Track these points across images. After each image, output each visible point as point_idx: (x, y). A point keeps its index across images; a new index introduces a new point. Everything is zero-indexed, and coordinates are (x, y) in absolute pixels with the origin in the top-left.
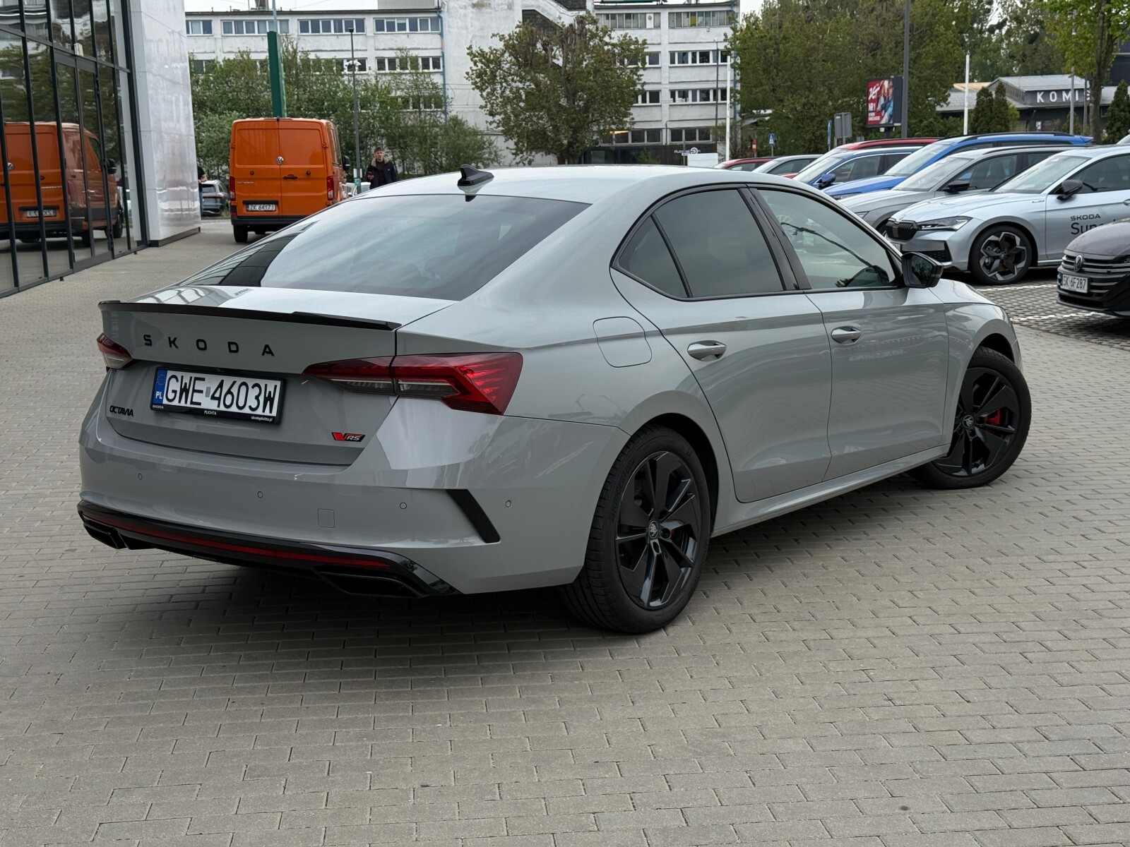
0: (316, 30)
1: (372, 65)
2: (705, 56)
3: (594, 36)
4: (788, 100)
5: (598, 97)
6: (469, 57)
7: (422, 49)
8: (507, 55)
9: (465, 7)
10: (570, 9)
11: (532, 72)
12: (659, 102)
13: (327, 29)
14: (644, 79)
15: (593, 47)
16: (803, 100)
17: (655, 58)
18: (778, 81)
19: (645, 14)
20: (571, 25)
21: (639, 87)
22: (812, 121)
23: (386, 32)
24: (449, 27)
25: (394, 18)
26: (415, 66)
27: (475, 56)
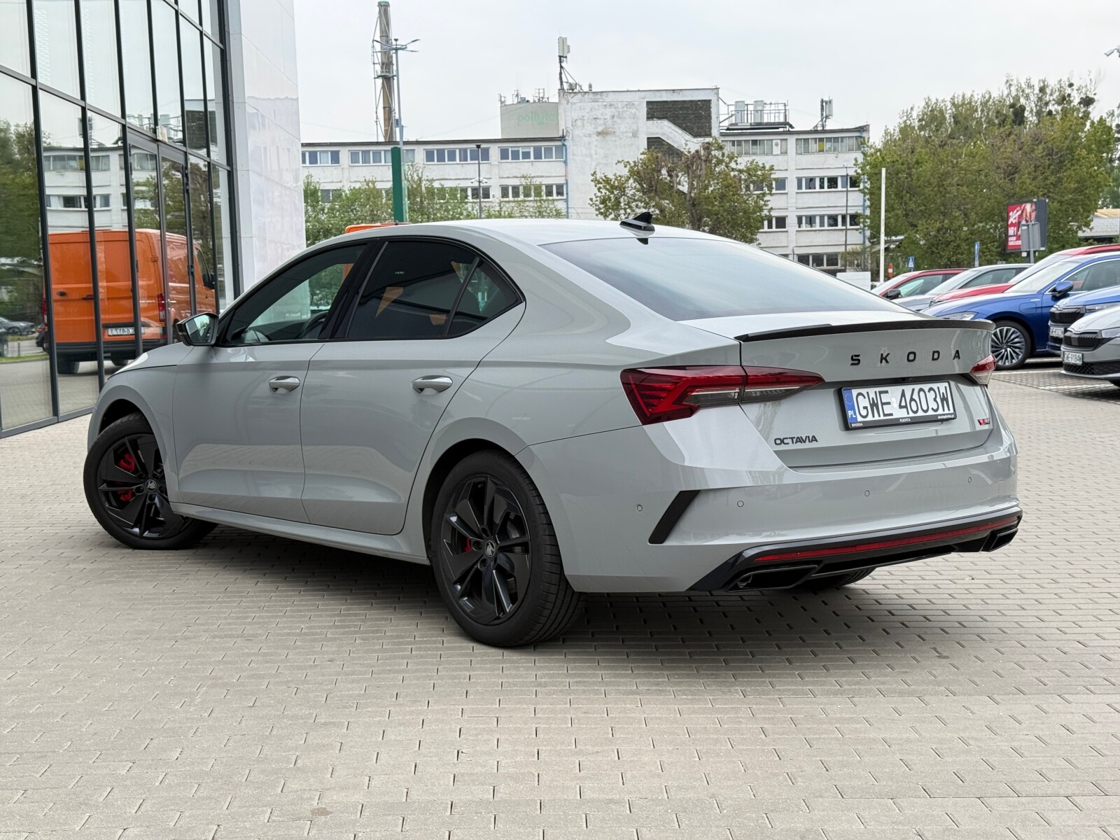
0: (441, 159)
1: (496, 192)
2: (833, 182)
3: (719, 162)
4: (922, 224)
5: (725, 222)
6: (593, 184)
7: (546, 177)
8: (631, 181)
9: (590, 136)
10: (696, 135)
11: (657, 198)
12: (785, 227)
13: (452, 158)
14: (770, 205)
15: (719, 173)
16: (938, 225)
17: (781, 184)
18: (913, 206)
19: (772, 140)
20: (697, 151)
21: (765, 212)
22: (947, 246)
23: (510, 160)
24: (574, 155)
25: (519, 147)
26: (538, 194)
27: (600, 183)
